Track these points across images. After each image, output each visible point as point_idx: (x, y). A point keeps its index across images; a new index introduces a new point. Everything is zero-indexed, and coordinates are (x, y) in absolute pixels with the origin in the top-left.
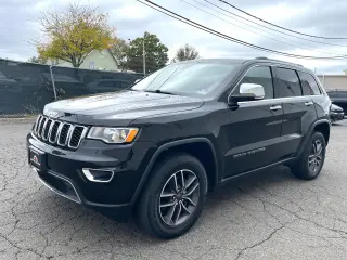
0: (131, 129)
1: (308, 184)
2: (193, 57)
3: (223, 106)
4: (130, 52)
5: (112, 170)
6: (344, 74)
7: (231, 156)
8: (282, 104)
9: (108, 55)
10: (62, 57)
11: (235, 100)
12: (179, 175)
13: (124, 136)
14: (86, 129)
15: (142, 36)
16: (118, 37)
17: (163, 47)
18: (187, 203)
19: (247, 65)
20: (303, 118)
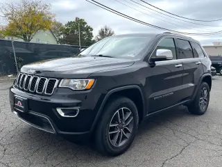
0: (90, 80)
1: (200, 117)
2: (110, 34)
3: (145, 65)
4: (66, 32)
5: (78, 108)
6: (213, 45)
7: (152, 98)
8: (182, 63)
9: (50, 33)
10: (16, 35)
11: (153, 60)
12: (120, 111)
13: (85, 85)
14: (57, 81)
15: (74, 20)
16: (57, 21)
17: (89, 28)
18: (126, 131)
19: (159, 38)
20: (195, 73)
